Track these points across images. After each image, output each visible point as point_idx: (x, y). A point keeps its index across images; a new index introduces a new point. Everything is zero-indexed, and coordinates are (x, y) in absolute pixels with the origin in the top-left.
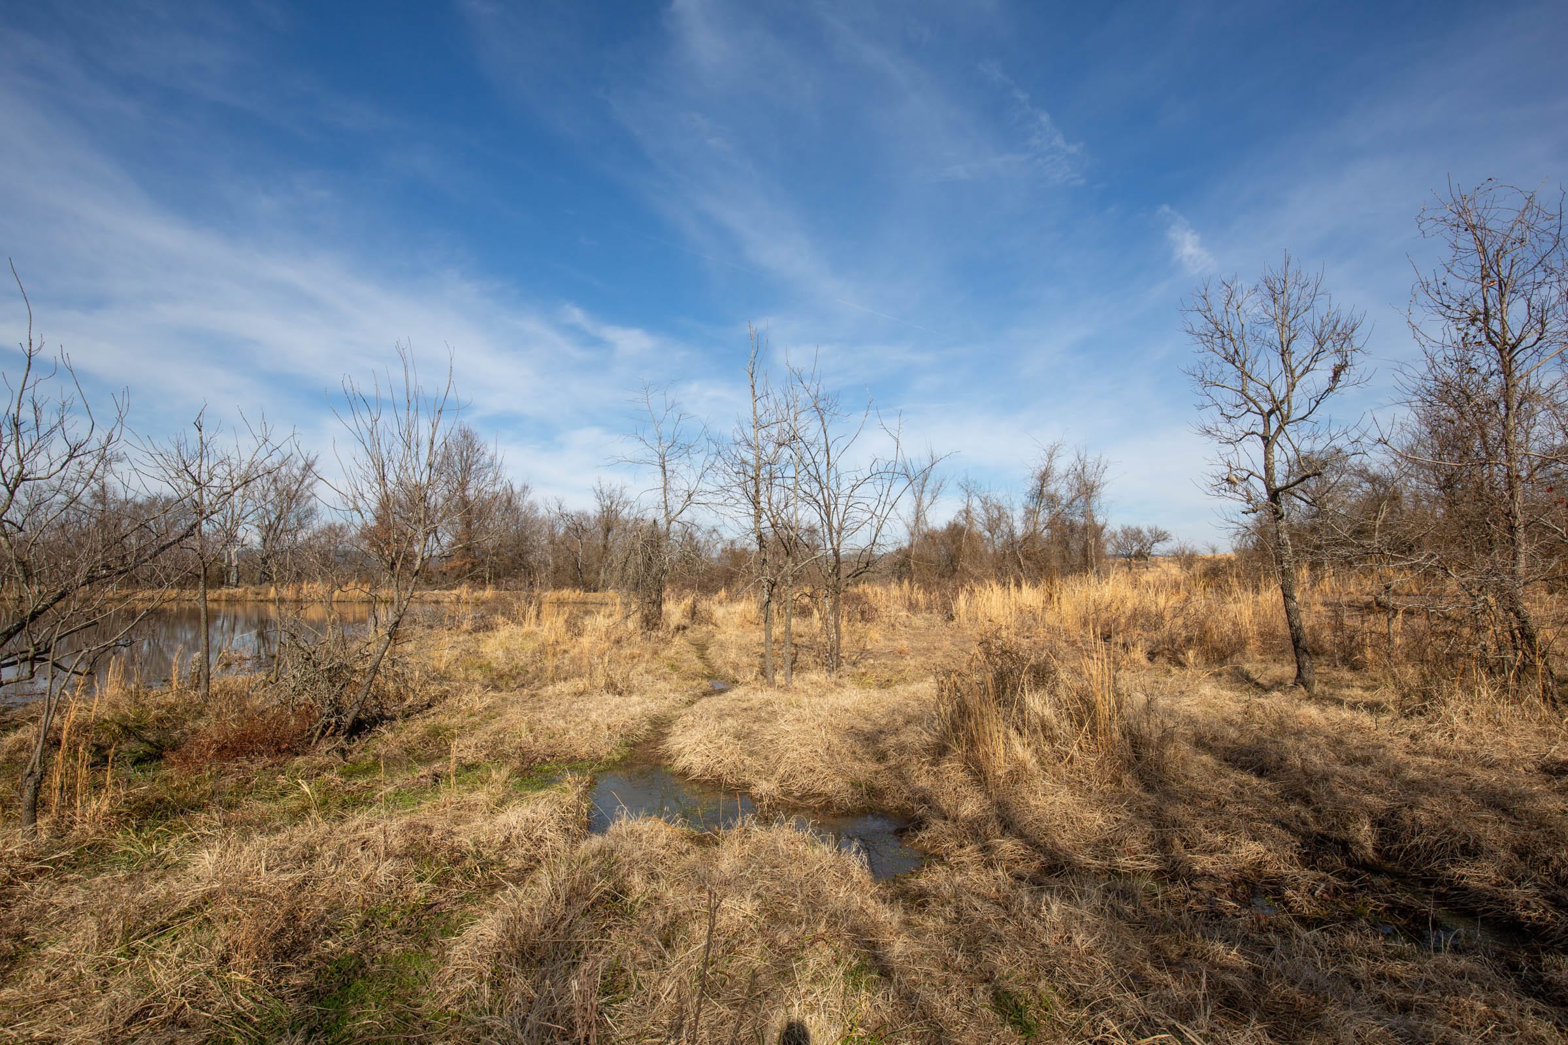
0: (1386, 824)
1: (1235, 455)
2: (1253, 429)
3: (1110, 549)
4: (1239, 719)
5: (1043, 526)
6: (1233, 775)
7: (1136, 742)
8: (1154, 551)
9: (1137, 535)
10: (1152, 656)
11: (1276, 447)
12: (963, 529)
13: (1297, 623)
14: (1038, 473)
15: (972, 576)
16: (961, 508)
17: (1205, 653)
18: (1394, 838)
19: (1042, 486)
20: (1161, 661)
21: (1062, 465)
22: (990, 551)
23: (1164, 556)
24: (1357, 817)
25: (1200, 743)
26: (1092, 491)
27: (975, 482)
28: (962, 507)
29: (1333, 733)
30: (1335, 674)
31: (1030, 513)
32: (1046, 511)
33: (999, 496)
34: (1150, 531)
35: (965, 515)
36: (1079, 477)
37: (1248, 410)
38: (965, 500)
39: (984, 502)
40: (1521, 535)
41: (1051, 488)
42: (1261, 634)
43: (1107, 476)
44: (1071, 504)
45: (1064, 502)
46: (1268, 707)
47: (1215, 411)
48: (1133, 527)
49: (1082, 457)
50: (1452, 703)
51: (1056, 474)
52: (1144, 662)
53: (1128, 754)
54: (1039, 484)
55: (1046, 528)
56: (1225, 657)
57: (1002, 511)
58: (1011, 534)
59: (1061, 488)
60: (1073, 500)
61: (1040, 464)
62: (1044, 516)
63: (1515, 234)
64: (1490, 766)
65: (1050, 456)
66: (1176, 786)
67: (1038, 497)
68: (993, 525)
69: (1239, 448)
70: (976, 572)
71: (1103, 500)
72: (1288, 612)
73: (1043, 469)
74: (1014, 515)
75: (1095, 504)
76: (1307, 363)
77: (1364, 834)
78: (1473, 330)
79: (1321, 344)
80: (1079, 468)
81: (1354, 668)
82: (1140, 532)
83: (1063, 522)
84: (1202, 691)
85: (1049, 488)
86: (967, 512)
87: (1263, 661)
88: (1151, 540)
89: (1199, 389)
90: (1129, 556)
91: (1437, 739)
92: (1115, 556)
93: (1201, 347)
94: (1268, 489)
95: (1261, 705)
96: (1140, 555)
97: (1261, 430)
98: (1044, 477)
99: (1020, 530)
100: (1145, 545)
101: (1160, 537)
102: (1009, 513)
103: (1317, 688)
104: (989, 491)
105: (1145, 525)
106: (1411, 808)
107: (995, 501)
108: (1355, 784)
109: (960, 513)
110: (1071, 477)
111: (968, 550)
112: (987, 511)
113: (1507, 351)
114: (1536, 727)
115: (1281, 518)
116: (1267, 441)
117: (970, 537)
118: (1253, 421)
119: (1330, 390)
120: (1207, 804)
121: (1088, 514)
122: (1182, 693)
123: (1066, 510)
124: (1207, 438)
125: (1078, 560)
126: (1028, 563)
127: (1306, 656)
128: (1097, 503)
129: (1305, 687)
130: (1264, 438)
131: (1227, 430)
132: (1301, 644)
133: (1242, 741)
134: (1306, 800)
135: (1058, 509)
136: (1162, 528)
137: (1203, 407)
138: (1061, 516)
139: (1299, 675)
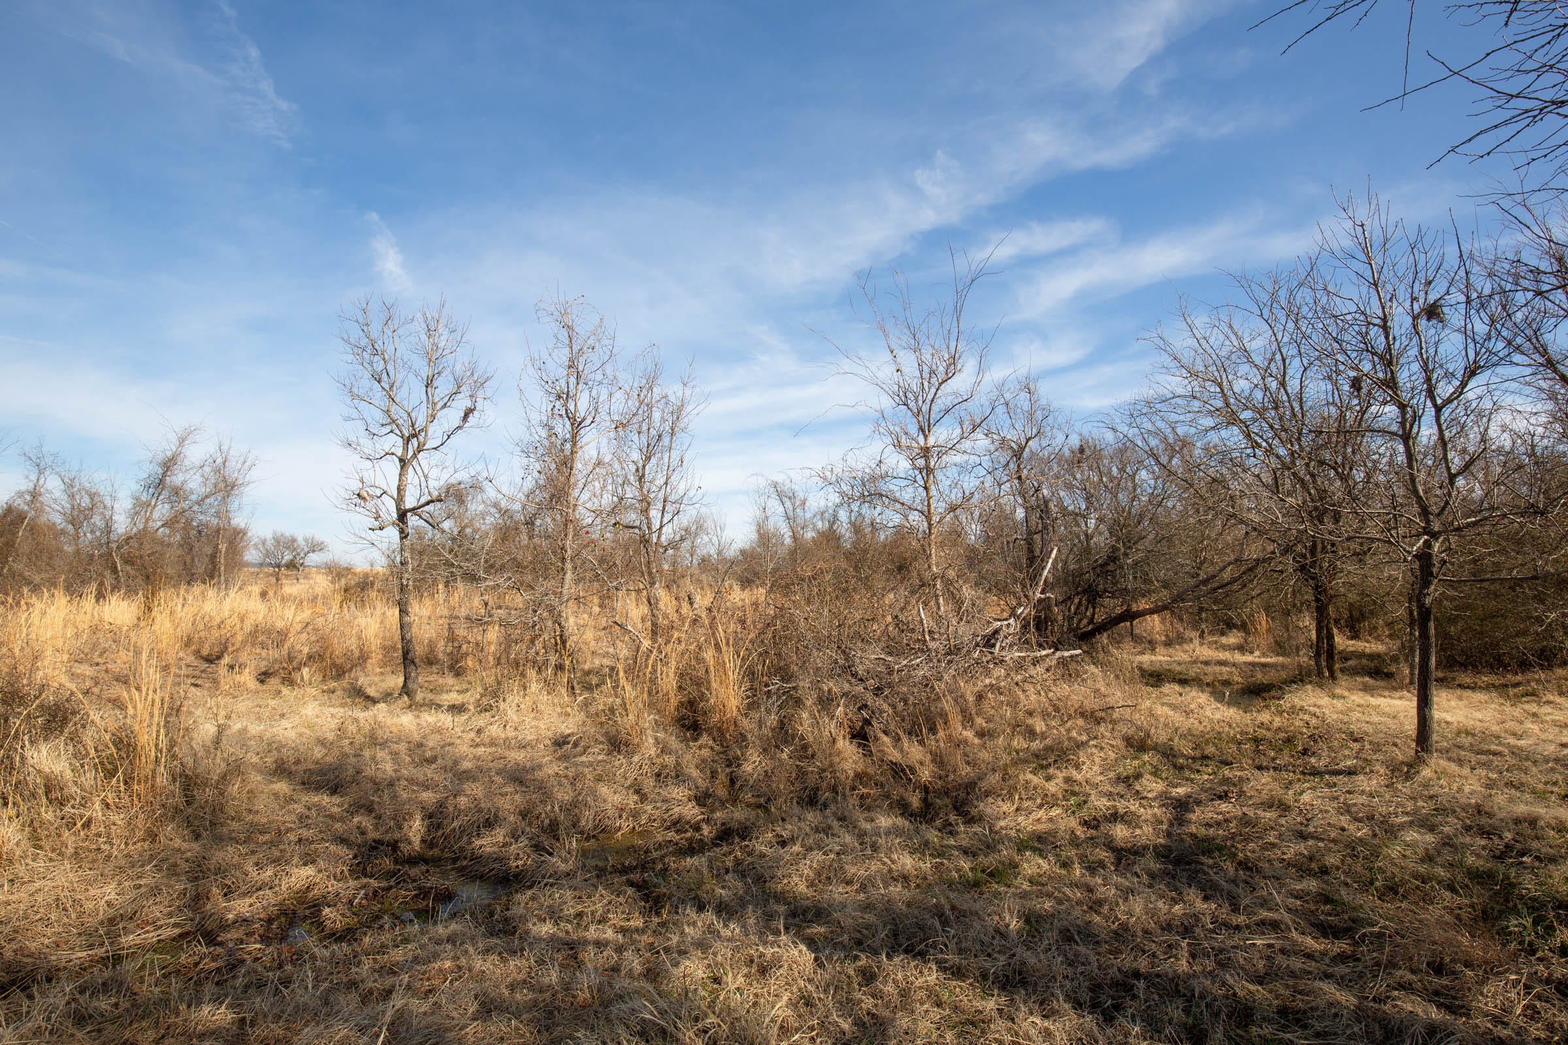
0: (435, 817)
1: (371, 472)
2: (393, 450)
3: (251, 555)
4: (330, 736)
5: (159, 524)
6: (304, 798)
7: (189, 782)
8: (307, 562)
9: (291, 543)
10: (264, 677)
11: (411, 470)
12: (21, 517)
13: (408, 636)
14: (160, 458)
15: (29, 583)
16: (23, 488)
17: (323, 671)
18: (439, 826)
19: (164, 474)
20: (274, 682)
21: (195, 454)
22: (69, 549)
23: (316, 567)
24: (411, 815)
25: (281, 770)
26: (233, 488)
27: (55, 456)
28: (25, 485)
29: (416, 737)
30: (441, 681)
31: (141, 507)
32: (166, 506)
33: (98, 478)
34: (306, 540)
35: (28, 498)
36: (217, 471)
37: (392, 431)
38: (34, 477)
39: (69, 486)
40: (569, 566)
41: (176, 479)
42: (384, 648)
43: (253, 475)
44: (203, 500)
45: (194, 497)
46: (362, 721)
47: (361, 426)
48: (287, 534)
49: (225, 448)
50: (510, 698)
51: (187, 462)
52: (252, 684)
53: (178, 800)
54: (160, 471)
55: (163, 526)
56: (344, 673)
57: (96, 499)
58: (108, 529)
59: (194, 483)
60: (207, 497)
61: (170, 448)
62: (162, 511)
63: (591, 342)
64: (522, 747)
65: (182, 441)
66: (234, 825)
67: (156, 488)
68: (77, 518)
69: (377, 466)
70: (37, 579)
71: (245, 500)
72: (402, 627)
73: (169, 454)
74: (116, 506)
75: (234, 505)
76: (445, 400)
77: (415, 829)
78: (558, 404)
79: (459, 387)
80: (219, 461)
81: (458, 674)
82: (294, 540)
83: (188, 522)
84: (304, 712)
85: (174, 478)
86: (35, 495)
87: (382, 674)
88: (306, 550)
89: (348, 400)
90: (279, 566)
91: (495, 730)
92: (261, 565)
93: (350, 358)
94: (398, 509)
95: (356, 720)
96: (291, 565)
97: (399, 452)
98: (168, 465)
99: (122, 524)
100: (298, 554)
101: (316, 547)
102: (108, 502)
103: (419, 697)
104: (79, 471)
105: (301, 533)
106: (455, 796)
107: (87, 485)
108: (418, 784)
109: (20, 494)
110: (207, 469)
111: (25, 548)
112: (72, 496)
113: (577, 425)
114: (559, 710)
115: (406, 537)
116: (403, 462)
117: (33, 529)
118: (394, 443)
119: (459, 428)
120: (267, 837)
121: (223, 514)
122: (282, 716)
123: (196, 508)
124: (348, 451)
125: (201, 567)
126: (129, 568)
127: (413, 667)
128: (237, 503)
129: (409, 696)
130: (401, 460)
131: (367, 445)
132: (409, 657)
133: (328, 759)
134: (369, 809)
135: (185, 505)
136: (320, 537)
137: (348, 419)
138: (187, 514)
139: (405, 685)
